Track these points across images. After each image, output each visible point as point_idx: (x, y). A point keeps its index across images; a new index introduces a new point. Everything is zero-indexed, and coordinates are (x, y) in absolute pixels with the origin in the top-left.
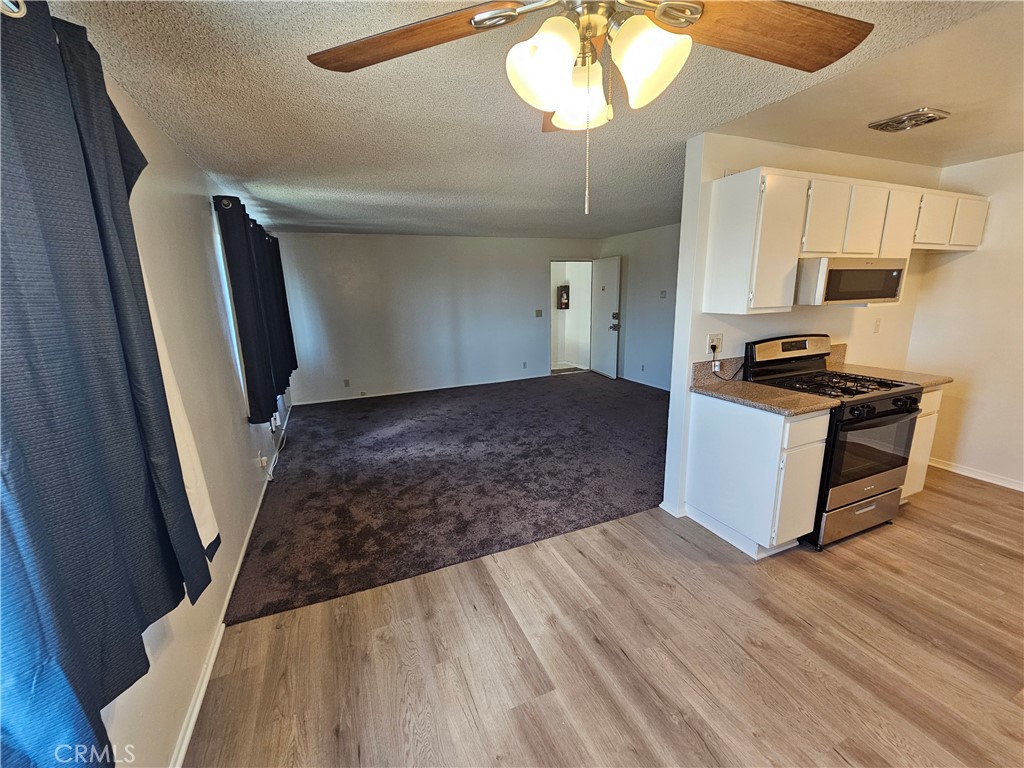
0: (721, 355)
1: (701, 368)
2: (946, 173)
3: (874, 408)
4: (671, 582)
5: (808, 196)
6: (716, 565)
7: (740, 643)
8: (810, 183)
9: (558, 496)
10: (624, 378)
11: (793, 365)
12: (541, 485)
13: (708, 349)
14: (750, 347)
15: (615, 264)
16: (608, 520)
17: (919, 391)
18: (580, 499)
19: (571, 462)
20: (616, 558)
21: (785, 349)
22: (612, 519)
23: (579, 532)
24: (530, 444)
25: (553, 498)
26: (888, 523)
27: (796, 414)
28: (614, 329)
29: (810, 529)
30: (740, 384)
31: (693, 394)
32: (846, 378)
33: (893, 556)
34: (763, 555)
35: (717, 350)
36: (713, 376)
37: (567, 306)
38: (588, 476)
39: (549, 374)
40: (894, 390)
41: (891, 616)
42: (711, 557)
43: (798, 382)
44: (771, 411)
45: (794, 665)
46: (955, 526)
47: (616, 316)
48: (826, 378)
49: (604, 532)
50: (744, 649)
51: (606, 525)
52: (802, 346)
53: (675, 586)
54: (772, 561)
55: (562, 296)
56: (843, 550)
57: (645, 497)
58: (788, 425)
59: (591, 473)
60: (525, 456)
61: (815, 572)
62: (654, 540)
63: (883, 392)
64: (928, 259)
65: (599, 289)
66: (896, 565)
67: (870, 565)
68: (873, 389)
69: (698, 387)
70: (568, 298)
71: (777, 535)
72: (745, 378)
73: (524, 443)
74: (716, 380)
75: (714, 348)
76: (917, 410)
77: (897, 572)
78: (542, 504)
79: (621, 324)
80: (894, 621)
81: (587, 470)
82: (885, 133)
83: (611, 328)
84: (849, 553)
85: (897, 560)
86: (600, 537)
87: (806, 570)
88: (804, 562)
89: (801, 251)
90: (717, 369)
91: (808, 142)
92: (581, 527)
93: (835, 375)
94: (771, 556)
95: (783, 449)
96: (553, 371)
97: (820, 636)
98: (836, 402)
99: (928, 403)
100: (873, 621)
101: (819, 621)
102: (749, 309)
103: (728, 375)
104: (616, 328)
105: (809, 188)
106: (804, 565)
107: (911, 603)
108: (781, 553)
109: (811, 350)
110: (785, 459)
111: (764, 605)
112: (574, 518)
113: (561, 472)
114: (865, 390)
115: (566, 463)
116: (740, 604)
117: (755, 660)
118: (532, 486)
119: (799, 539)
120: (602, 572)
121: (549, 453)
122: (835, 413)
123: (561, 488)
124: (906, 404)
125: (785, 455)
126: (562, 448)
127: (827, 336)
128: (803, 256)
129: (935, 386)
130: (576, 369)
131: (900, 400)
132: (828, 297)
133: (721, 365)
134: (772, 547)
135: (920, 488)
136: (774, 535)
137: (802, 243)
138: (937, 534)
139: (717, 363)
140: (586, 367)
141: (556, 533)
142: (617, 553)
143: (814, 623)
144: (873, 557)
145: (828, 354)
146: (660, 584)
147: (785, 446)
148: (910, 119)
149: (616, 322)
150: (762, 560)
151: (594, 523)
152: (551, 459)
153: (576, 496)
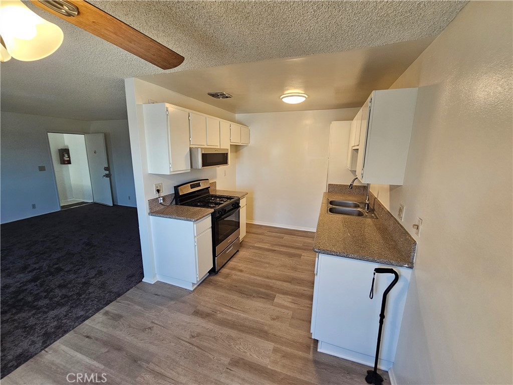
0: (163, 194)
1: (153, 203)
2: (238, 116)
3: (226, 210)
4: (151, 325)
5: (189, 120)
6: (174, 302)
7: (187, 340)
8: (189, 114)
9: (67, 302)
10: (119, 204)
11: (197, 193)
12: (51, 299)
13: (155, 192)
14: (176, 188)
15: (101, 138)
16: (109, 304)
17: (239, 199)
18: (87, 297)
19: (79, 271)
20: (115, 327)
21: (192, 187)
22: (111, 302)
23: (87, 322)
24: (40, 268)
25: (62, 305)
26: (238, 251)
27: (197, 220)
28: (107, 177)
29: (212, 266)
30: (174, 207)
31: (151, 217)
32: (216, 197)
33: (240, 265)
34: (195, 286)
35: (161, 191)
36: (160, 205)
37: (69, 162)
38: (93, 278)
39: (59, 209)
40: (232, 200)
41: (241, 292)
42: (172, 299)
43: (199, 202)
44: (187, 220)
45: (210, 337)
46: (255, 245)
47: (107, 169)
48: (210, 198)
49: (107, 313)
50: (189, 343)
51: (107, 308)
52: (198, 185)
53: (153, 327)
54: (199, 287)
55: (63, 156)
56: (224, 269)
57: (133, 279)
58: (195, 225)
59: (96, 275)
60: (34, 280)
61: (216, 285)
62: (139, 304)
63: (229, 202)
64: (236, 148)
65: (92, 153)
66: (241, 268)
67: (233, 272)
68: (225, 201)
69: (153, 213)
70: (69, 157)
71: (199, 276)
72: (176, 204)
73: (35, 269)
74: (163, 207)
75: (158, 191)
76: (239, 206)
77: (241, 271)
78: (52, 314)
79: (111, 173)
80: (242, 293)
81: (93, 273)
82: (213, 98)
83: (104, 176)
84: (227, 270)
85: (241, 266)
86: (104, 318)
87: (212, 285)
88: (211, 282)
89: (190, 144)
90: (162, 201)
91: (188, 94)
92: (88, 318)
93: (213, 196)
94: (198, 286)
95: (195, 237)
96: (63, 207)
97: (219, 315)
98: (212, 210)
99: (243, 203)
100: (235, 297)
101: (218, 308)
102: (171, 172)
103: (168, 203)
104: (107, 176)
105: (189, 116)
106: (211, 284)
107: (246, 282)
108: (202, 282)
109: (203, 186)
110: (196, 240)
111: (197, 313)
112: (82, 313)
113: (70, 282)
114: (222, 202)
115: (75, 273)
116: (186, 318)
117: (194, 346)
118: (43, 302)
119: (208, 272)
120: (105, 343)
121: (59, 270)
122: (213, 215)
123: (70, 294)
124: (236, 205)
125: (196, 239)
126: (72, 263)
127: (208, 180)
128: (191, 146)
129: (243, 197)
130: (83, 203)
131: (233, 204)
132: (203, 166)
133: (164, 199)
134: (198, 282)
135: (245, 234)
136: (197, 276)
137: (190, 141)
138: (251, 250)
139: (161, 198)
140: (91, 201)
141: (66, 332)
142: (116, 323)
143: (216, 310)
144: (234, 268)
145: (209, 187)
146: (144, 330)
147: (196, 235)
148: (221, 95)
149: (107, 172)
150: (195, 289)
151: (98, 310)
152: (62, 274)
153: (83, 296)
